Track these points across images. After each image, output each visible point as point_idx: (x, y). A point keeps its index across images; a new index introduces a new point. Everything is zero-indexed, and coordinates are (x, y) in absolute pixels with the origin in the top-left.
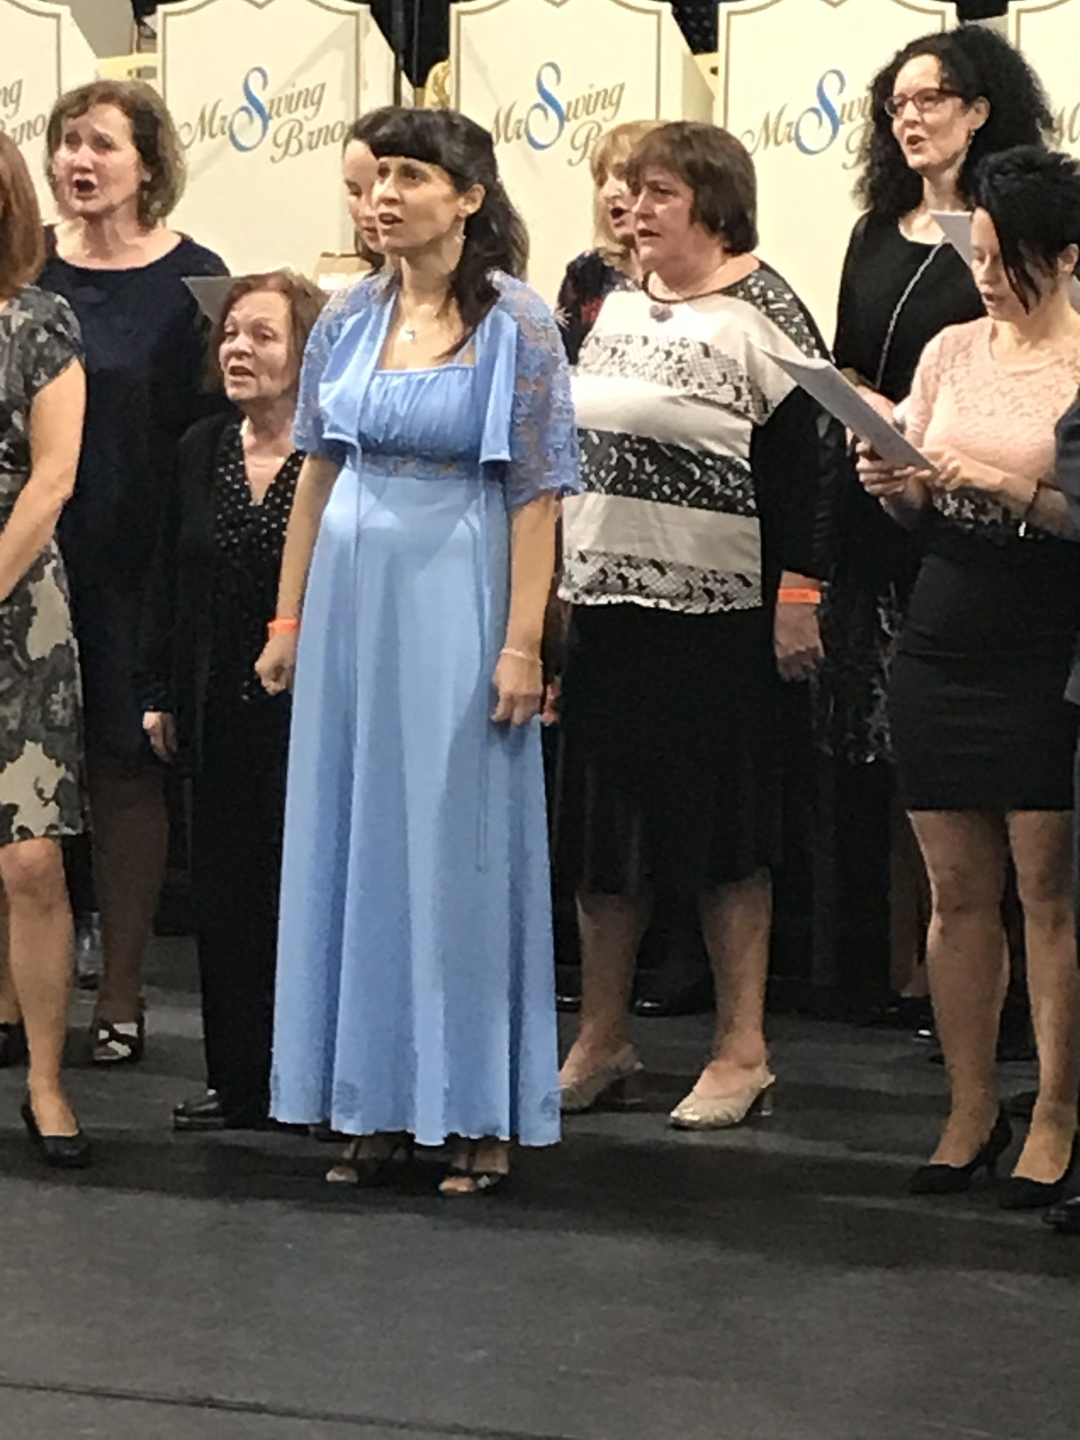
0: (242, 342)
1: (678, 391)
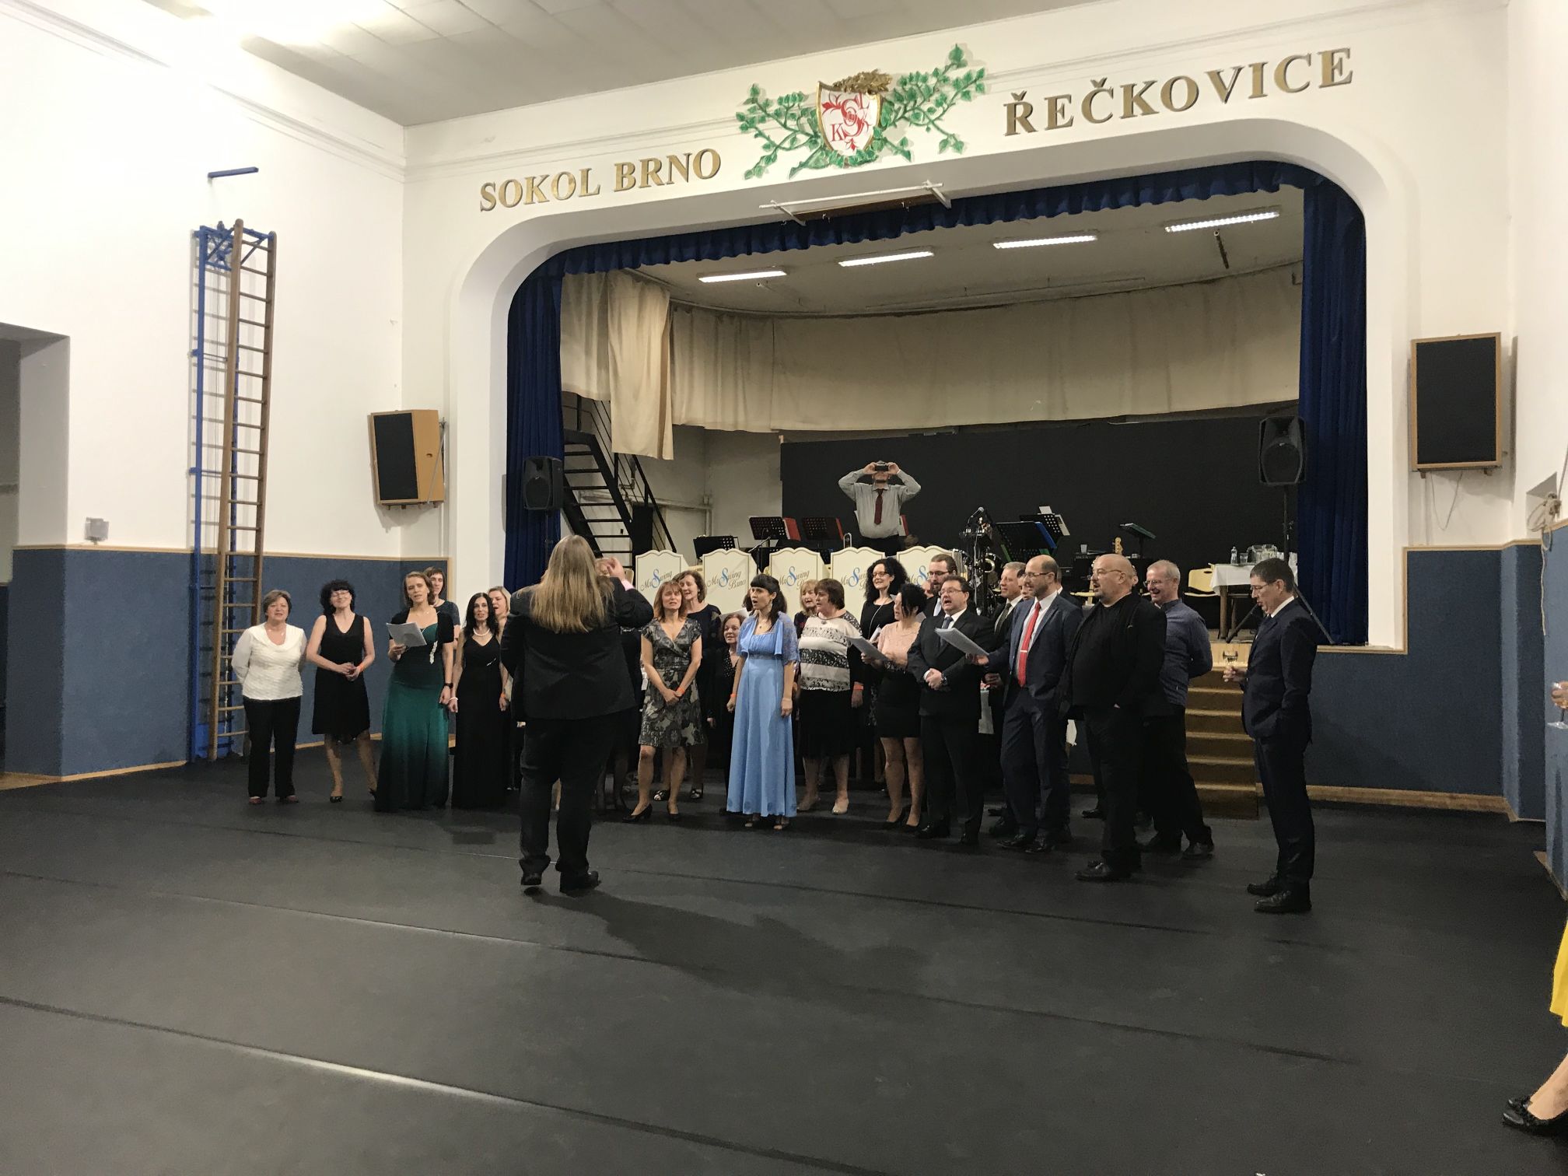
0: (730, 630)
1: (831, 640)
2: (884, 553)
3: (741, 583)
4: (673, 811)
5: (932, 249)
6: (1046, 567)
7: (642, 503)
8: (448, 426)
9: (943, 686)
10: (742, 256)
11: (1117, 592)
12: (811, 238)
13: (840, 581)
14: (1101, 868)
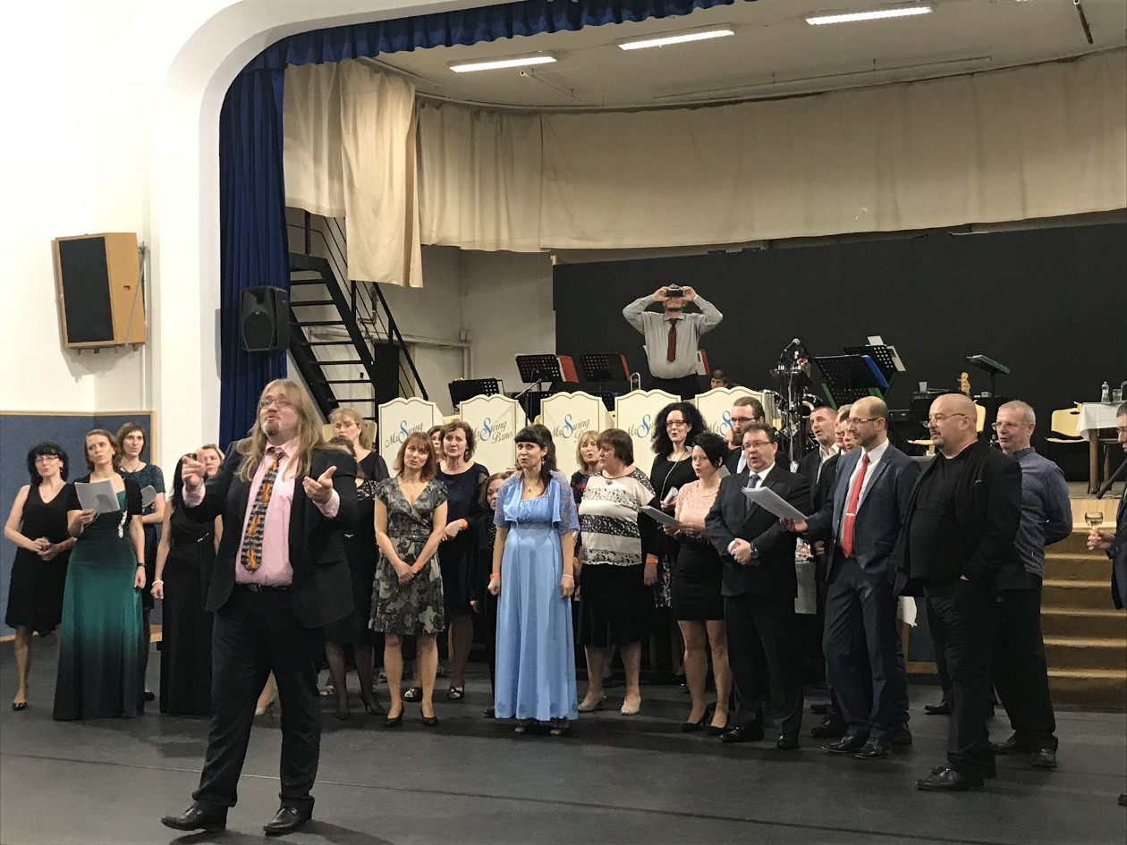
1: (618, 504)
2: (679, 397)
3: (507, 436)
4: (428, 714)
5: (731, 26)
6: (875, 411)
7: (385, 340)
8: (149, 251)
9: (753, 559)
10: (502, 40)
11: (961, 440)
12: (585, 16)
13: (626, 431)
14: (947, 774)
